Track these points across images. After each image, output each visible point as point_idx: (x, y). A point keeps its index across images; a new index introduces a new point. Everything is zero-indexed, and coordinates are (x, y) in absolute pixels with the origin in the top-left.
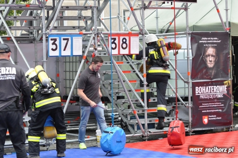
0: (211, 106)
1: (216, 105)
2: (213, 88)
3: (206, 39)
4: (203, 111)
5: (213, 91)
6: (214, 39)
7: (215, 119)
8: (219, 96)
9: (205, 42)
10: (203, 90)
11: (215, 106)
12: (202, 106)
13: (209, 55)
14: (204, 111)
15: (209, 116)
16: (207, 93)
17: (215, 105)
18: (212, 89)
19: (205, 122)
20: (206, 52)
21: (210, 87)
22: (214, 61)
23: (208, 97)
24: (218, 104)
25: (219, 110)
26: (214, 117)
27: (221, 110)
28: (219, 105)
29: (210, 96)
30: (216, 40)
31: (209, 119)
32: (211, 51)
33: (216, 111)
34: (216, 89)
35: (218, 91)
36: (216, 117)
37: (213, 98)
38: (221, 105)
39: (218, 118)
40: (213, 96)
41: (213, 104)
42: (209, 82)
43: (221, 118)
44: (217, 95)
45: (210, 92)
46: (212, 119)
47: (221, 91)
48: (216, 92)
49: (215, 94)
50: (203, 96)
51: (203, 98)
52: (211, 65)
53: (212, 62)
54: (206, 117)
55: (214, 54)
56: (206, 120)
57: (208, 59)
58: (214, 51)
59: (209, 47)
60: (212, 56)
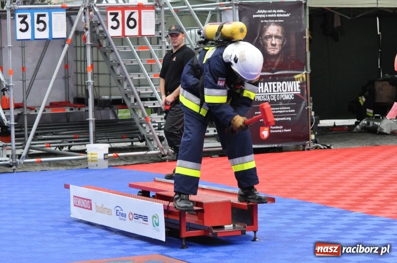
1: (283, 110)
2: (276, 85)
3: (264, 11)
5: (276, 89)
6: (278, 11)
7: (280, 131)
8: (287, 98)
9: (264, 16)
11: (281, 112)
13: (271, 36)
15: (271, 127)
16: (266, 92)
17: (280, 110)
18: (274, 87)
19: (263, 135)
20: (266, 31)
21: (270, 84)
22: (279, 45)
23: (269, 98)
24: (285, 110)
25: (288, 119)
26: (279, 129)
27: (290, 119)
28: (287, 111)
29: (272, 97)
30: (282, 13)
31: (272, 131)
32: (273, 29)
33: (282, 119)
34: (281, 87)
35: (284, 89)
36: (282, 129)
37: (277, 100)
38: (289, 111)
39: (285, 130)
40: (276, 96)
41: (277, 109)
42: (269, 76)
43: (290, 130)
44: (283, 96)
45: (271, 91)
46: (276, 131)
47: (289, 90)
48: (281, 91)
49: (280, 95)
50: (260, 97)
51: (260, 100)
52: (274, 51)
53: (277, 47)
54: (267, 129)
55: (280, 34)
56: (265, 133)
57: (269, 42)
58: (280, 30)
59: (269, 24)
60: (276, 37)
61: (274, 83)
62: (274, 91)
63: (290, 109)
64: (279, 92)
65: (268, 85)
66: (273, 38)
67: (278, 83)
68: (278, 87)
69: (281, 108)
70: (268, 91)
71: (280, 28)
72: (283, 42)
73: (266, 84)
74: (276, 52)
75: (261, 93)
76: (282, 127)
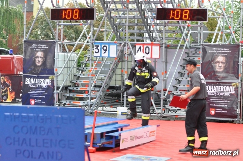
0: (218, 101)
1: (223, 101)
2: (220, 87)
3: (216, 49)
4: (210, 105)
5: (220, 90)
6: (224, 49)
7: (221, 112)
8: (226, 95)
9: (216, 51)
10: (211, 88)
11: (222, 102)
12: (210, 101)
13: (218, 62)
14: (212, 105)
15: (216, 109)
16: (215, 91)
17: (221, 101)
18: (219, 88)
19: (212, 113)
20: (216, 59)
21: (217, 87)
22: (223, 67)
23: (216, 94)
24: (224, 101)
25: (225, 106)
26: (220, 111)
27: (227, 106)
28: (225, 102)
29: (218, 94)
30: (226, 50)
31: (216, 111)
32: (220, 59)
33: (222, 105)
34: (223, 89)
35: (225, 90)
36: (222, 111)
37: (220, 95)
38: (227, 102)
39: (224, 112)
40: (220, 93)
41: (220, 100)
42: (217, 83)
43: (226, 112)
44: (224, 94)
45: (217, 90)
46: (219, 112)
47: (228, 91)
48: (223, 91)
49: (222, 93)
50: (211, 93)
51: (211, 94)
52: (220, 70)
53: (222, 68)
54: (214, 110)
55: (224, 61)
56: (213, 112)
57: (217, 65)
58: (224, 59)
59: (219, 56)
60: (222, 62)
61: (219, 87)
62: (219, 90)
63: (227, 101)
64: (222, 91)
65: (216, 87)
66: (220, 63)
67: (221, 87)
68: (222, 89)
69: (222, 100)
70: (216, 90)
71: (224, 58)
72: (226, 66)
73: (215, 86)
74: (221, 70)
75: (212, 91)
76: (222, 110)
